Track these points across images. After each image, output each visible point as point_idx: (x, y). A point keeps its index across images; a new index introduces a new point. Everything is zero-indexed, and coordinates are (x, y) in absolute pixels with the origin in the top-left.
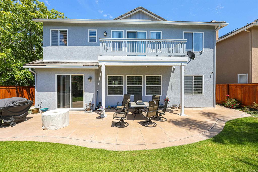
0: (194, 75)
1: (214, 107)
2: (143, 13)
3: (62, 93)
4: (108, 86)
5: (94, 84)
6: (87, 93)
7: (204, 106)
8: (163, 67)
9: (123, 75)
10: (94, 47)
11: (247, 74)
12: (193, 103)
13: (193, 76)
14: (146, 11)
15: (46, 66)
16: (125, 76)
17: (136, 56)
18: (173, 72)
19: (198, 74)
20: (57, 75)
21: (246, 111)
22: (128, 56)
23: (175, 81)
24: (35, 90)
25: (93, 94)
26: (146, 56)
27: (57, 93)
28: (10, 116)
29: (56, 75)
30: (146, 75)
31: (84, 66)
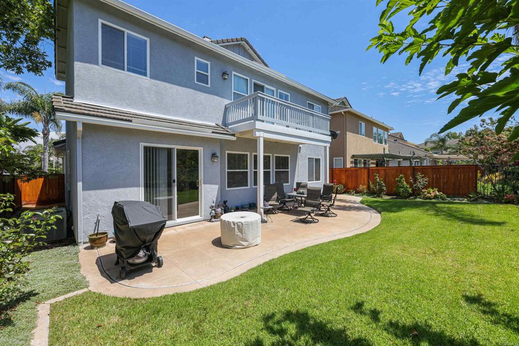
0: (315, 157)
2: (244, 48)
3: (151, 189)
5: (219, 168)
6: (207, 186)
8: (286, 144)
9: (248, 153)
10: (204, 94)
11: (342, 158)
13: (314, 159)
14: (252, 48)
15: (130, 121)
16: (251, 155)
18: (300, 152)
19: (317, 156)
20: (144, 147)
21: (353, 195)
23: (301, 164)
24: (80, 185)
25: (217, 186)
27: (143, 189)
29: (142, 145)
30: (275, 155)
31: (213, 132)
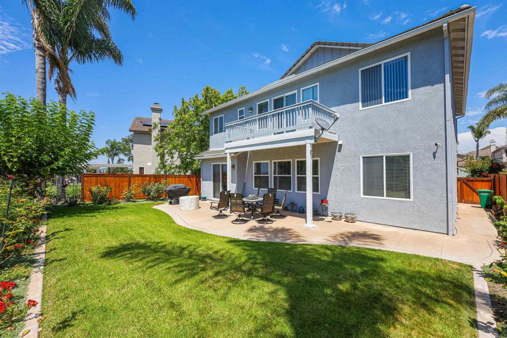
0: (385, 155)
1: (448, 234)
4: (255, 176)
7: (414, 227)
9: (269, 161)
12: (386, 216)
13: (384, 157)
16: (271, 162)
17: (283, 133)
18: (340, 151)
19: (395, 152)
20: (213, 165)
22: (275, 134)
23: (343, 167)
25: (235, 185)
26: (295, 130)
27: (213, 182)
28: (174, 197)
29: (211, 164)
30: (296, 160)
